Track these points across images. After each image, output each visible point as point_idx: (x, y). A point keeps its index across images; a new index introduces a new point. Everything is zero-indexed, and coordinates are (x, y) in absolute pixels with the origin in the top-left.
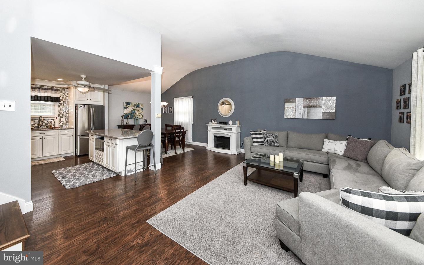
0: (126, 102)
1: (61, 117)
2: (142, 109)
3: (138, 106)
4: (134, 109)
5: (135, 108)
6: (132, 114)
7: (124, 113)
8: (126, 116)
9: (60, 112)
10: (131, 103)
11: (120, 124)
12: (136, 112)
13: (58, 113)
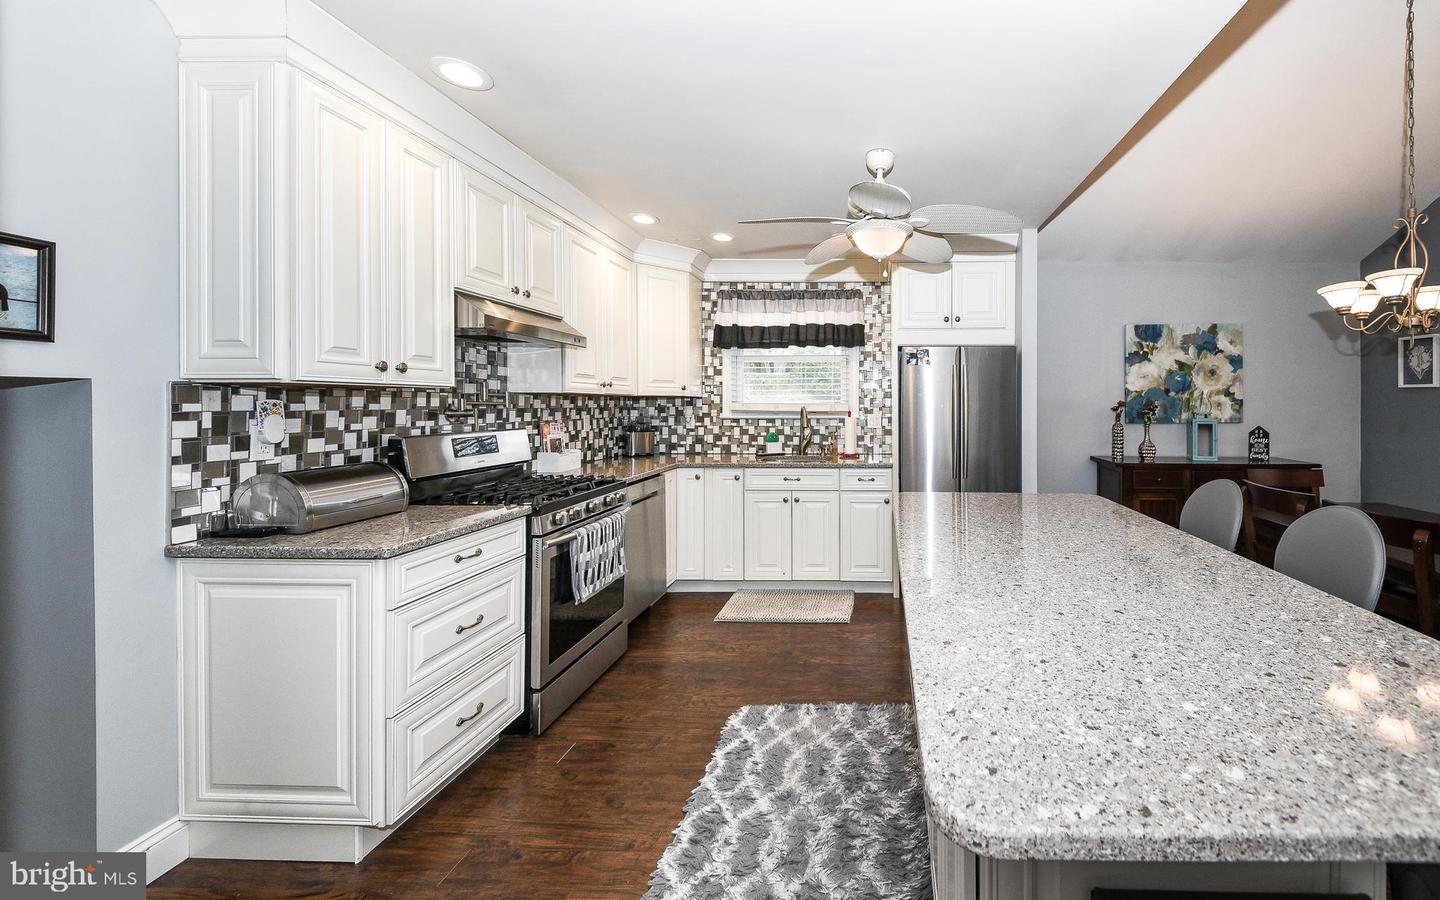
0: (1137, 328)
1: (867, 411)
2: (1236, 362)
3: (1206, 342)
4: (1181, 365)
5: (1190, 357)
6: (1172, 394)
7: (1127, 392)
8: (1138, 410)
9: (862, 391)
10: (1165, 332)
11: (1105, 452)
12: (1198, 380)
13: (855, 395)
